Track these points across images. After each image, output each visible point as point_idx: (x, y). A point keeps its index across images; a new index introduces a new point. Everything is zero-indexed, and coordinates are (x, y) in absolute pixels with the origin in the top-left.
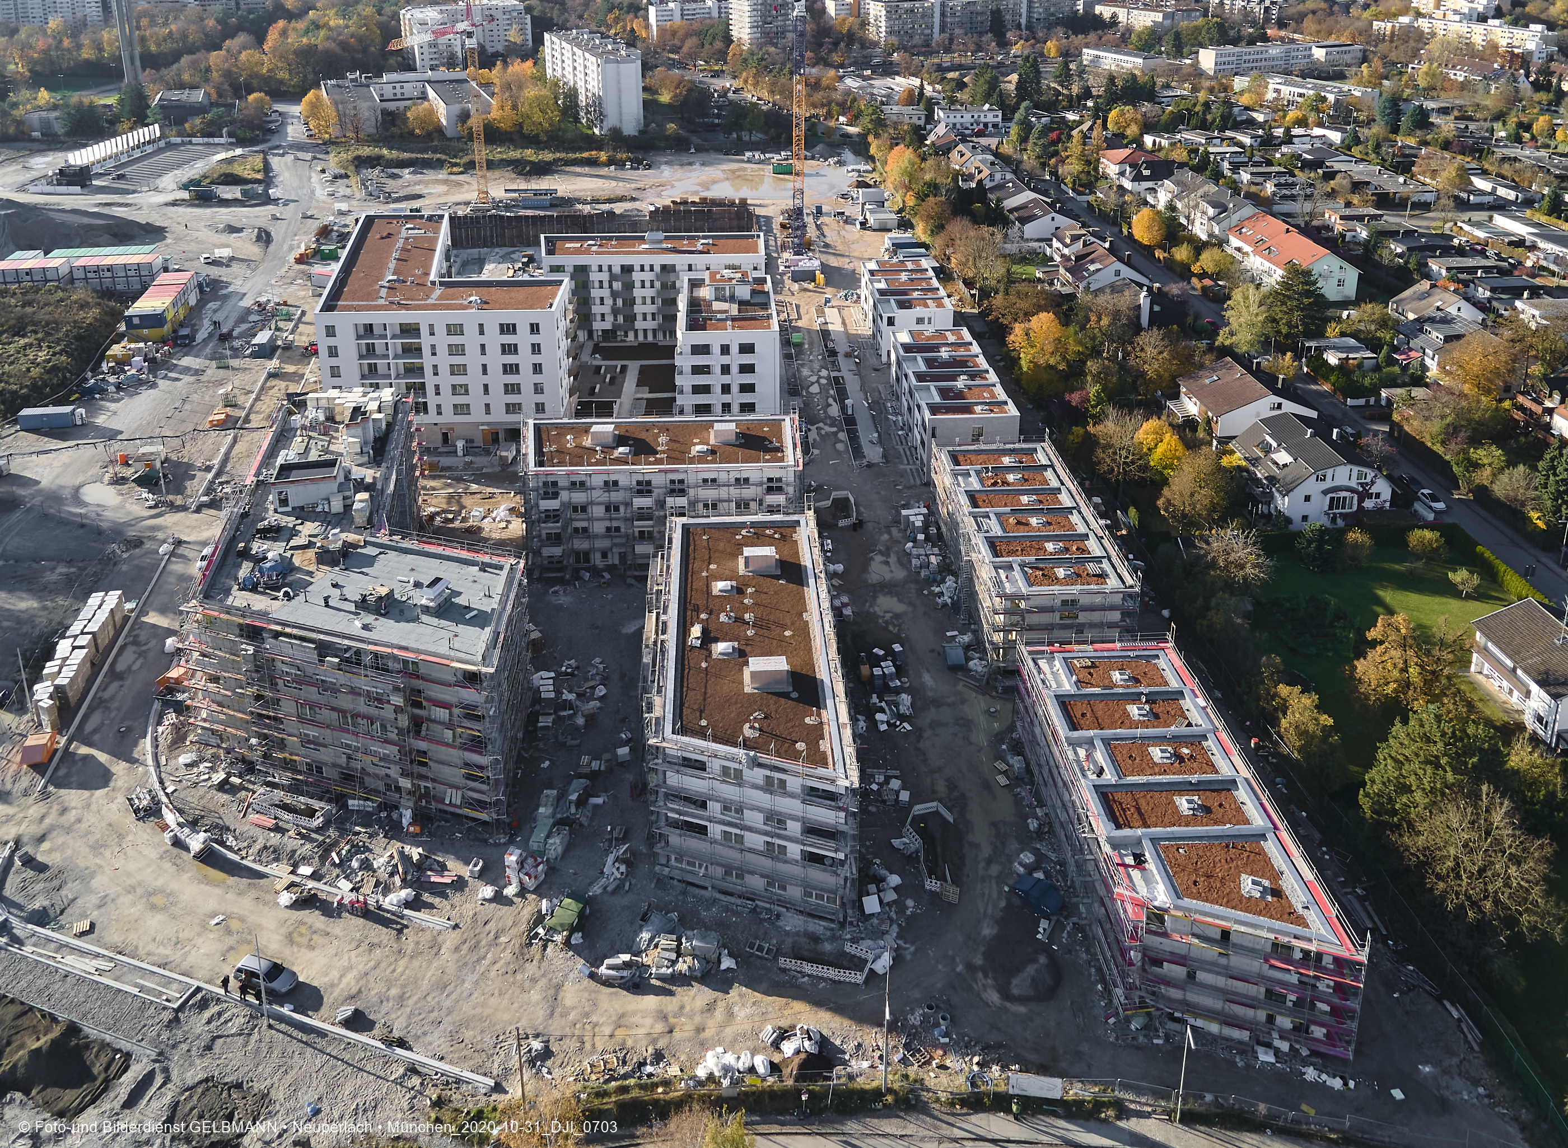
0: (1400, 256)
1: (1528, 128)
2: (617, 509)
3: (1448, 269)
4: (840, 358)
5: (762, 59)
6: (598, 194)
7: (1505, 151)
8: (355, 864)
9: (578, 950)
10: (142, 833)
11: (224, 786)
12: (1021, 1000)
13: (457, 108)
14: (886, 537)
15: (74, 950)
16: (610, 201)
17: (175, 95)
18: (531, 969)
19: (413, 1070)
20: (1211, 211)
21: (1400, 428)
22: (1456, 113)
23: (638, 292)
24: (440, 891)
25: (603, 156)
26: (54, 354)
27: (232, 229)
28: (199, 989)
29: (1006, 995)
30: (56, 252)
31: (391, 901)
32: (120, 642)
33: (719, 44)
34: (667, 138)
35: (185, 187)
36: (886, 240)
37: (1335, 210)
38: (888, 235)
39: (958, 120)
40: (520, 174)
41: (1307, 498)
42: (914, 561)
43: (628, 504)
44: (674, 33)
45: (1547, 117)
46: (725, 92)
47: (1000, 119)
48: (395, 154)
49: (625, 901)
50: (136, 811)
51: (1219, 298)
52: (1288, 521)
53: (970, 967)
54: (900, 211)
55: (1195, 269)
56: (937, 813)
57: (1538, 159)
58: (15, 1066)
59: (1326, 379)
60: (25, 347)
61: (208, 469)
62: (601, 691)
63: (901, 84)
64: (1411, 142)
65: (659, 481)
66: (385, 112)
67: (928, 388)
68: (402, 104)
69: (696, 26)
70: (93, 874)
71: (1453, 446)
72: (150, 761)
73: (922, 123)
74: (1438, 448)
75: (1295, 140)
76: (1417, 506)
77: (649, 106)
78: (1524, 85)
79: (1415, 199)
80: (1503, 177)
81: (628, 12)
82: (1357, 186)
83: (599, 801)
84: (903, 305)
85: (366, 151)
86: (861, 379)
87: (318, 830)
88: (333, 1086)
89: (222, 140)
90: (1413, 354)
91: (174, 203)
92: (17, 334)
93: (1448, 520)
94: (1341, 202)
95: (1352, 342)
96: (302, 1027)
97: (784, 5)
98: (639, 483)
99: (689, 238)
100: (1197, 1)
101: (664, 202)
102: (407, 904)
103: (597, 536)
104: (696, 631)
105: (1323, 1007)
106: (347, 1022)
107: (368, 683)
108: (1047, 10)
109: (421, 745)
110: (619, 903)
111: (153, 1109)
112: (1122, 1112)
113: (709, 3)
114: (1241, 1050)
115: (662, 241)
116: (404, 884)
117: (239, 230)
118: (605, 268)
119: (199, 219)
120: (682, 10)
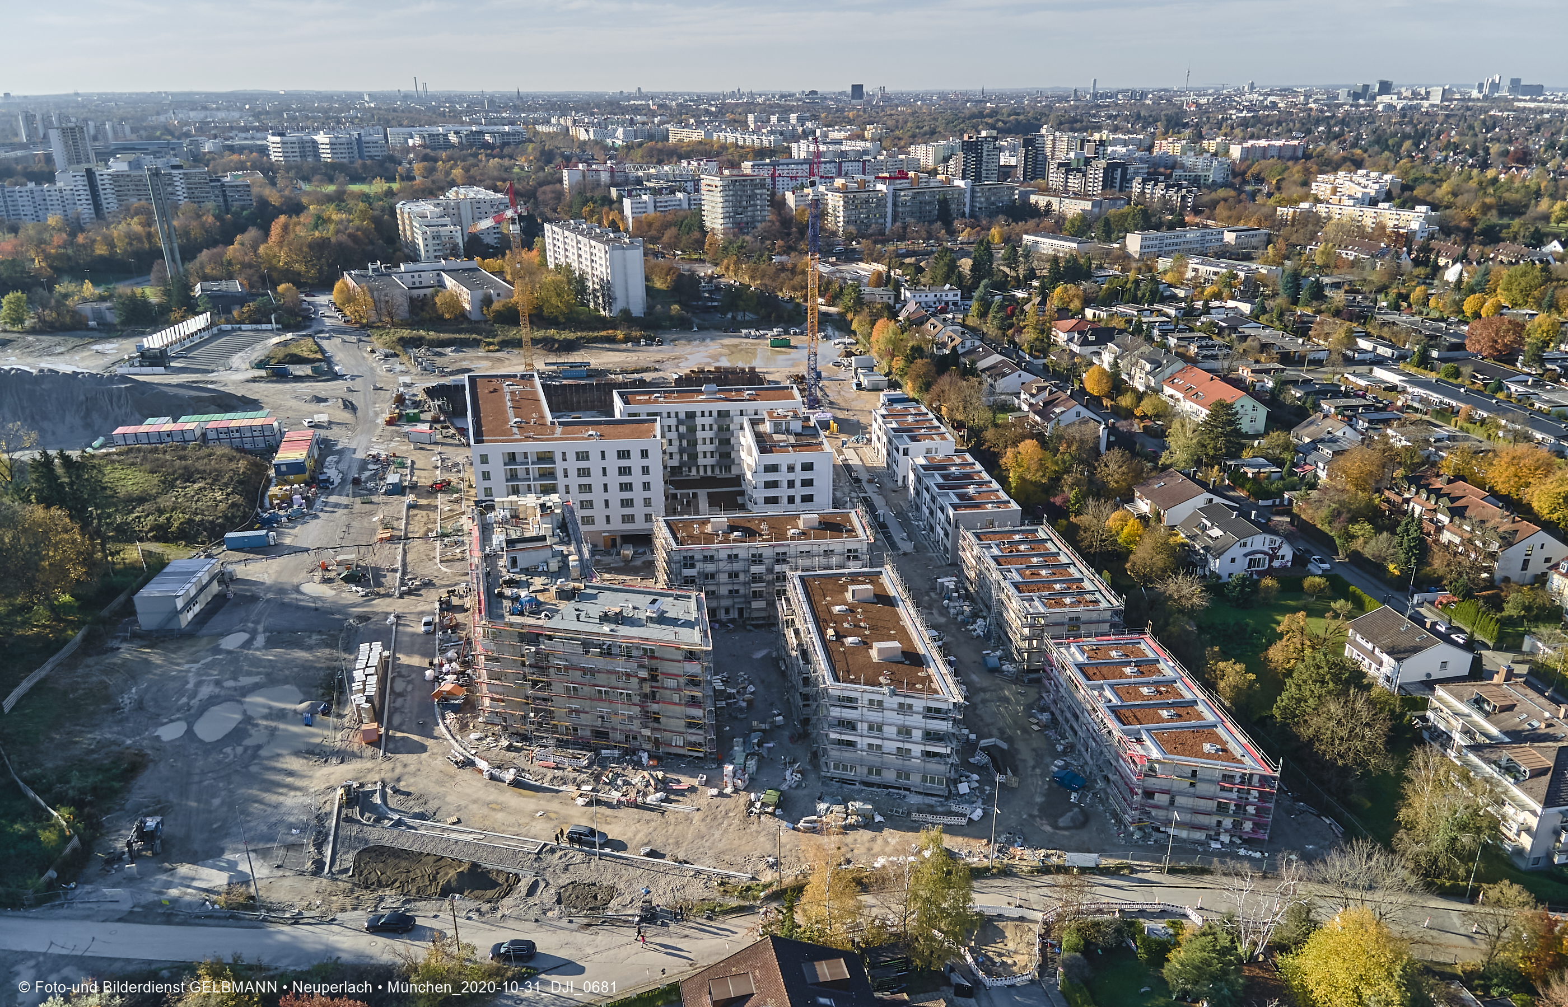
0: (1299, 399)
1: (1406, 298)
2: (737, 576)
3: (1336, 408)
4: (864, 484)
5: (742, 247)
6: (625, 366)
7: (1385, 317)
8: (619, 782)
9: (780, 817)
10: (467, 773)
11: (509, 748)
12: (1065, 829)
13: (480, 294)
14: (927, 598)
15: (453, 831)
16: (637, 371)
17: (214, 286)
18: (754, 828)
19: (698, 872)
20: (1148, 367)
21: (1299, 516)
22: (1346, 287)
23: (700, 434)
24: (681, 793)
25: (620, 334)
26: (228, 495)
27: (319, 400)
28: (545, 845)
29: (1056, 827)
30: (183, 418)
31: (652, 798)
32: (390, 676)
33: (696, 234)
34: (671, 318)
35: (260, 365)
36: (882, 397)
37: (1248, 366)
38: (881, 394)
39: (923, 299)
40: (550, 350)
41: (1233, 560)
42: (952, 611)
43: (746, 571)
44: (650, 225)
45: (1423, 287)
46: (712, 278)
47: (959, 298)
48: (432, 335)
49: (805, 792)
50: (456, 763)
51: (1160, 435)
52: (1219, 577)
53: (1031, 816)
54: (886, 375)
55: (1138, 412)
56: (995, 746)
57: (1413, 323)
58: (449, 881)
59: (1242, 487)
60: (200, 489)
61: (395, 570)
62: (751, 688)
63: (866, 269)
64: (1309, 311)
65: (768, 553)
66: (412, 300)
67: (948, 494)
68: (428, 291)
69: (669, 218)
70: (444, 796)
71: (1336, 525)
72: (449, 737)
73: (891, 302)
74: (1326, 528)
75: (1212, 311)
76: (1310, 566)
77: (650, 291)
78: (1406, 262)
79: (1311, 356)
80: (1383, 338)
81: (602, 205)
82: (1264, 347)
83: (771, 745)
84: (914, 439)
85: (406, 333)
86: (885, 497)
87: (586, 768)
88: (653, 881)
89: (269, 327)
90: (1307, 467)
91: (254, 380)
92: (188, 481)
93: (1334, 572)
94: (1252, 360)
95: (1262, 460)
96: (621, 858)
97: (753, 197)
98: (753, 555)
99: (737, 390)
100: (1121, 190)
101: (684, 371)
102: (662, 801)
103: (723, 597)
104: (830, 632)
105: (1251, 810)
106: (648, 855)
107: (621, 665)
108: (988, 199)
109: (655, 707)
110: (801, 792)
111: (546, 896)
112: (1133, 870)
113: (679, 195)
114: (1201, 843)
115: (715, 393)
116: (657, 790)
117: (325, 400)
118: (673, 415)
119: (284, 392)
120: (655, 202)
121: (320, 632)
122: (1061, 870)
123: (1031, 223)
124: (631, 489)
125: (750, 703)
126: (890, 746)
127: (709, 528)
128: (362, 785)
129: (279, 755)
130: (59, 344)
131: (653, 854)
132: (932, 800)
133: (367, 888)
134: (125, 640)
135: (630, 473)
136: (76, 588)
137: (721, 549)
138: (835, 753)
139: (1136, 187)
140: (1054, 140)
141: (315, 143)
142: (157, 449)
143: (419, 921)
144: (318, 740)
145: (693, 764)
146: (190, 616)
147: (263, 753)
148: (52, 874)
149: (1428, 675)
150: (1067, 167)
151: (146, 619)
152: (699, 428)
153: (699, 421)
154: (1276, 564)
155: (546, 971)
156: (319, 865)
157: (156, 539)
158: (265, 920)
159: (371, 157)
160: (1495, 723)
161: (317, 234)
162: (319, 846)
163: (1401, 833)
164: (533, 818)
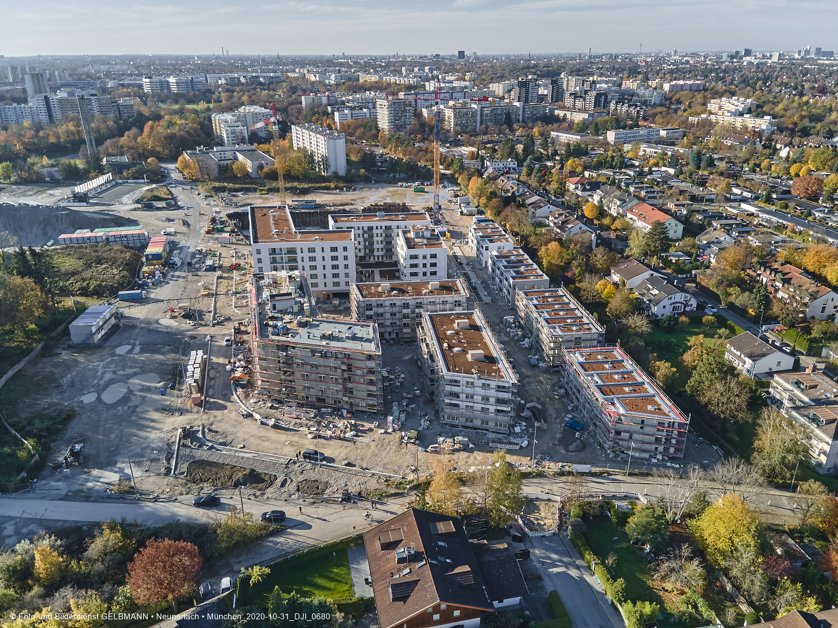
0: (700, 220)
1: (759, 166)
2: (395, 315)
3: (721, 225)
4: (464, 266)
5: (399, 138)
6: (335, 202)
7: (747, 176)
8: (331, 426)
9: (418, 445)
10: (248, 421)
11: (272, 407)
12: (572, 451)
13: (257, 163)
14: (498, 327)
15: (241, 452)
16: (341, 205)
17: (113, 159)
18: (404, 450)
19: (373, 475)
20: (619, 203)
21: (700, 283)
22: (726, 160)
23: (375, 239)
24: (364, 432)
25: (332, 185)
26: (120, 271)
27: (170, 220)
28: (291, 460)
29: (567, 450)
30: (96, 230)
31: (349, 435)
32: (207, 369)
33: (374, 131)
34: (360, 176)
35: (138, 201)
36: (474, 219)
37: (673, 202)
38: (474, 217)
39: (497, 166)
40: (295, 194)
41: (664, 307)
42: (512, 334)
43: (400, 312)
44: (349, 126)
45: (768, 160)
46: (382, 155)
47: (516, 166)
48: (231, 185)
49: (432, 431)
50: (243, 415)
51: (625, 240)
52: (657, 316)
53: (554, 445)
54: (476, 207)
55: (613, 227)
56: (535, 407)
57: (762, 179)
58: (238, 479)
59: (670, 267)
60: (105, 268)
61: (210, 312)
62: (403, 376)
63: (466, 150)
64: (706, 173)
65: (412, 303)
66: (220, 167)
67: (509, 271)
68: (229, 162)
69: (359, 122)
70: (236, 433)
71: (721, 288)
72: (239, 401)
73: (479, 168)
74: (715, 290)
75: (654, 173)
76: (706, 310)
77: (349, 162)
78: (759, 146)
79: (707, 197)
80: (746, 188)
81: (323, 116)
82: (682, 192)
83: (413, 406)
84: (491, 241)
85: (217, 184)
86: (475, 273)
87: (313, 418)
88: (349, 479)
89: (143, 181)
90: (705, 257)
91: (135, 210)
92: (98, 263)
93: (719, 314)
94: (675, 199)
95: (680, 253)
96: (332, 466)
97: (404, 111)
98: (404, 304)
99: (395, 215)
100: (604, 108)
101: (367, 205)
102: (354, 436)
103: (387, 326)
104: (445, 345)
105: (674, 441)
106: (346, 465)
107: (332, 362)
108: (532, 112)
109: (350, 385)
110: (429, 432)
111: (291, 487)
112: (609, 474)
113: (365, 110)
114: (646, 460)
115: (384, 216)
116: (351, 430)
117: (173, 220)
118: (361, 228)
119: (151, 216)
120: (352, 114)
121: (169, 345)
122: (570, 473)
123: (556, 125)
124: (338, 268)
125: (402, 383)
126: (478, 407)
127: (380, 289)
128: (192, 427)
129: (147, 411)
130: (30, 190)
131: (349, 464)
132: (500, 436)
133: (194, 482)
134: (64, 349)
135: (337, 260)
136: (38, 321)
137: (386, 300)
138: (448, 410)
139: (612, 106)
140: (568, 81)
141: (168, 82)
142: (82, 246)
143: (222, 501)
144: (168, 403)
145: (371, 416)
146: (99, 336)
147: (138, 410)
148: (24, 474)
149: (770, 369)
150: (575, 95)
151: (76, 338)
152: (375, 235)
153: (375, 231)
154: (688, 309)
155: (291, 528)
156: (168, 470)
157: (81, 295)
158: (139, 499)
159: (199, 90)
160: (807, 395)
161: (169, 131)
162: (168, 460)
163: (755, 454)
164: (284, 445)
